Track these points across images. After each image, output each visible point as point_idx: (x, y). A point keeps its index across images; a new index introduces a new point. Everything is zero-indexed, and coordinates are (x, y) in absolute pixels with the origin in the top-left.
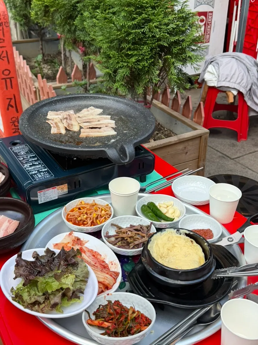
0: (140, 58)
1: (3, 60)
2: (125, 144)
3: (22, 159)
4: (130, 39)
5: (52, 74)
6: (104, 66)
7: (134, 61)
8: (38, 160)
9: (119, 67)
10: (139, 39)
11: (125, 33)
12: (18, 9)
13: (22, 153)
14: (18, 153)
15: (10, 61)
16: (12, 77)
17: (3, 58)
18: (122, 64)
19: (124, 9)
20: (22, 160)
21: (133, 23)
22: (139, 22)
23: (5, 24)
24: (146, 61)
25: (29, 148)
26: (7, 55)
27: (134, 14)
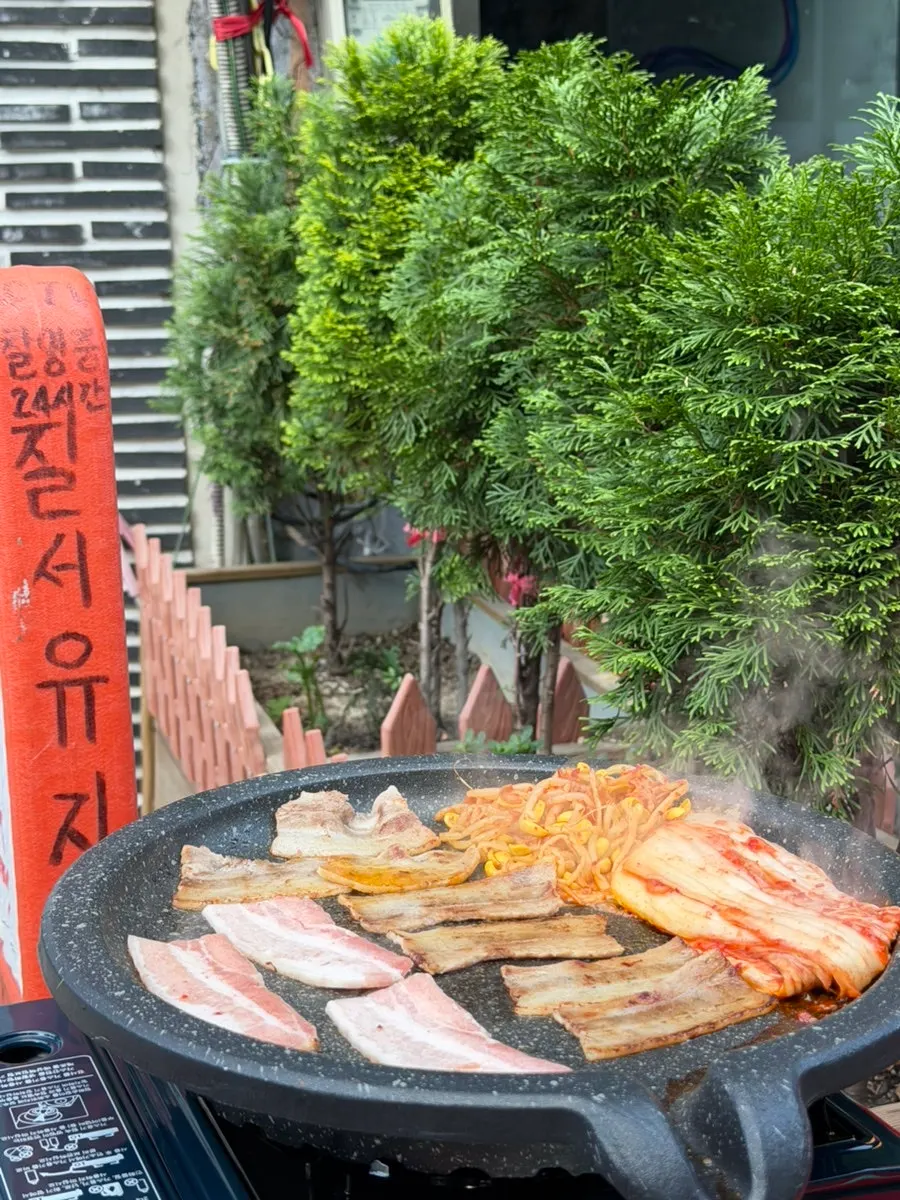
0: (832, 589)
1: (56, 580)
2: (735, 1074)
3: (27, 1152)
4: (772, 485)
5: (367, 724)
6: (625, 640)
7: (797, 603)
8: (129, 1164)
9: (705, 638)
10: (826, 488)
11: (744, 459)
12: (229, 422)
13: (41, 1117)
14: (17, 1112)
15: (93, 589)
16: (98, 679)
17: (60, 574)
18: (729, 623)
19: (739, 335)
20: (27, 1163)
21: (793, 403)
22: (827, 402)
23: (84, 394)
24: (870, 603)
25: (93, 1082)
26: (82, 557)
27: (795, 359)
